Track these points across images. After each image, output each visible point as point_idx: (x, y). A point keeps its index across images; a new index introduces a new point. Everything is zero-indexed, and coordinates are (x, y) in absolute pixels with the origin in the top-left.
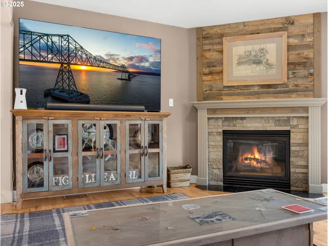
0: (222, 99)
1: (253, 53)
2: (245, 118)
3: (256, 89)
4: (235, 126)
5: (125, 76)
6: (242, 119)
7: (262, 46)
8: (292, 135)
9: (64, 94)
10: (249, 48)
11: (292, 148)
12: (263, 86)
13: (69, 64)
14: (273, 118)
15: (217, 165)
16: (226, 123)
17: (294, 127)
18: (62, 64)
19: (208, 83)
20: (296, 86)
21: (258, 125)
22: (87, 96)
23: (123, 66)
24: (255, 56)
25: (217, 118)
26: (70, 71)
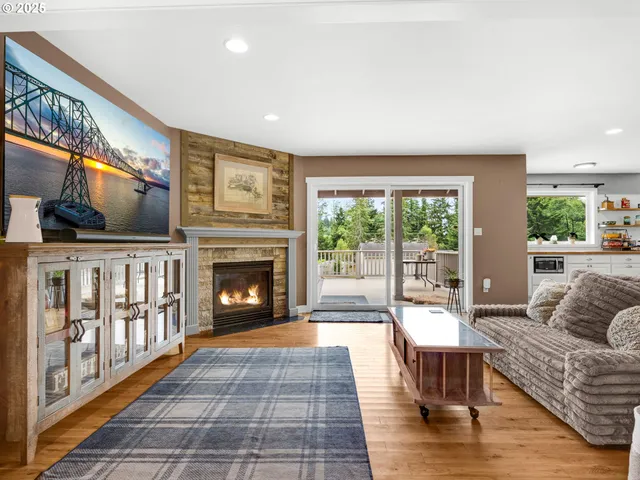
0: (211, 226)
1: (244, 179)
2: (236, 249)
3: (246, 217)
4: (226, 257)
5: (141, 187)
6: (233, 249)
7: (252, 173)
8: (275, 265)
9: (73, 212)
10: (240, 172)
11: (275, 277)
12: (251, 215)
13: (82, 155)
14: (260, 248)
15: (206, 305)
16: (216, 255)
17: (276, 257)
18: (73, 153)
19: (195, 204)
20: (277, 217)
21: (248, 256)
22: (102, 217)
23: (140, 172)
24: (246, 182)
25: (207, 249)
26: (83, 169)
